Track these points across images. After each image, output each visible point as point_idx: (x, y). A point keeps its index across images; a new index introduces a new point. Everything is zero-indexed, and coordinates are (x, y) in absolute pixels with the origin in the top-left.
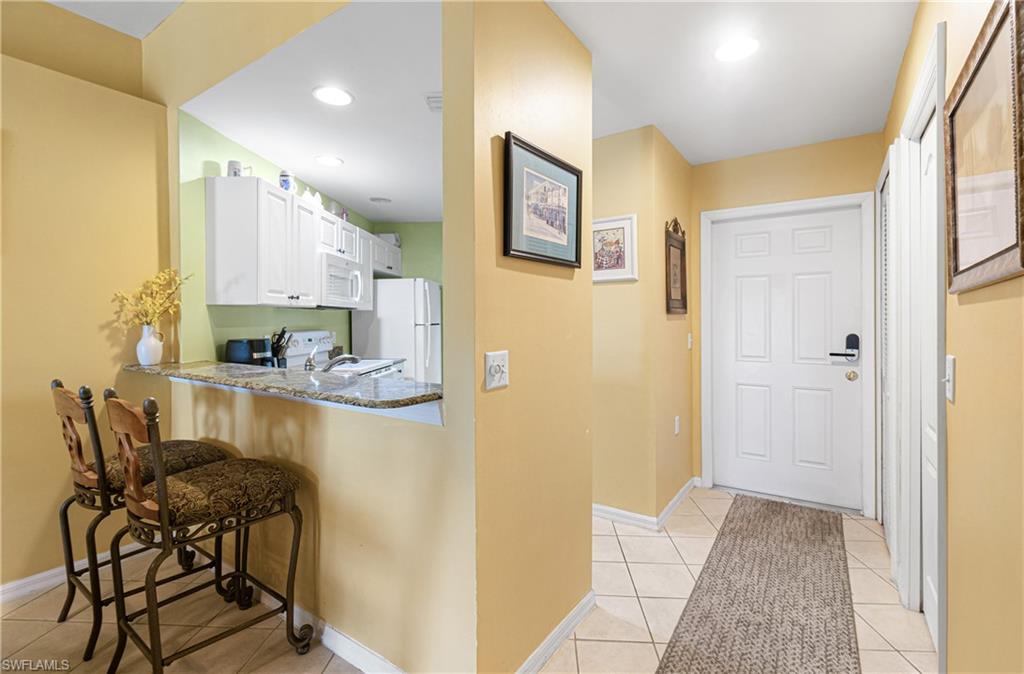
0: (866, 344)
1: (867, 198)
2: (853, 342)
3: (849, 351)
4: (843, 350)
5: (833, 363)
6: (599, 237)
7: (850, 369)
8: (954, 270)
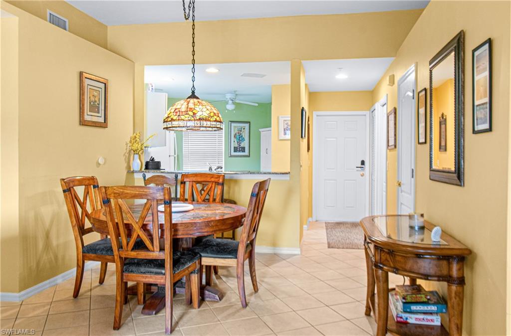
0: (367, 163)
1: (367, 113)
2: (363, 163)
3: (362, 166)
4: (360, 165)
5: (357, 171)
6: (286, 122)
7: (361, 173)
8: (388, 146)
